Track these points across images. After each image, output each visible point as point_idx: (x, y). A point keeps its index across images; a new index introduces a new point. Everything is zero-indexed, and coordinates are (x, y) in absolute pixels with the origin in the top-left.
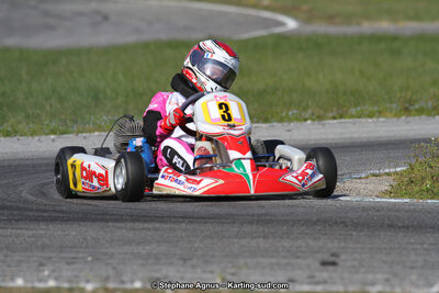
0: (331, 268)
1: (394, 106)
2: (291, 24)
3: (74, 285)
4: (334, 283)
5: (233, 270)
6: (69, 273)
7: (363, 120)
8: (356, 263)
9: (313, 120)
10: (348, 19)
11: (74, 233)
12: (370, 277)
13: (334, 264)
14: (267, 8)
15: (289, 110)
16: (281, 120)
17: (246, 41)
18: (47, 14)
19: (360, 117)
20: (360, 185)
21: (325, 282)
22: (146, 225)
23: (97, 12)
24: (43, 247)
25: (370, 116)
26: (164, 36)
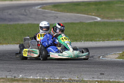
0: (102, 75)
1: (121, 38)
2: (99, 19)
3: (44, 78)
4: (103, 79)
5: (80, 75)
6: (43, 75)
7: (113, 41)
8: (108, 74)
9: (102, 41)
10: (112, 18)
11: (45, 66)
12: (111, 77)
13: (103, 74)
14: (93, 15)
15: (97, 38)
16: (95, 41)
17: (89, 23)
18: (44, 16)
19: (113, 40)
20: (111, 56)
21: (101, 78)
22: (62, 65)
23: (55, 16)
24: (38, 69)
25: (115, 40)
26: (70, 22)
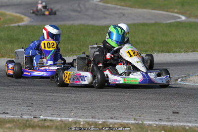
2: (183, 18)
4: (176, 121)
6: (81, 114)
8: (186, 113)
13: (178, 113)
14: (176, 13)
15: (177, 48)
16: (174, 52)
20: (195, 78)
21: (173, 121)
22: (115, 94)
23: (121, 13)
